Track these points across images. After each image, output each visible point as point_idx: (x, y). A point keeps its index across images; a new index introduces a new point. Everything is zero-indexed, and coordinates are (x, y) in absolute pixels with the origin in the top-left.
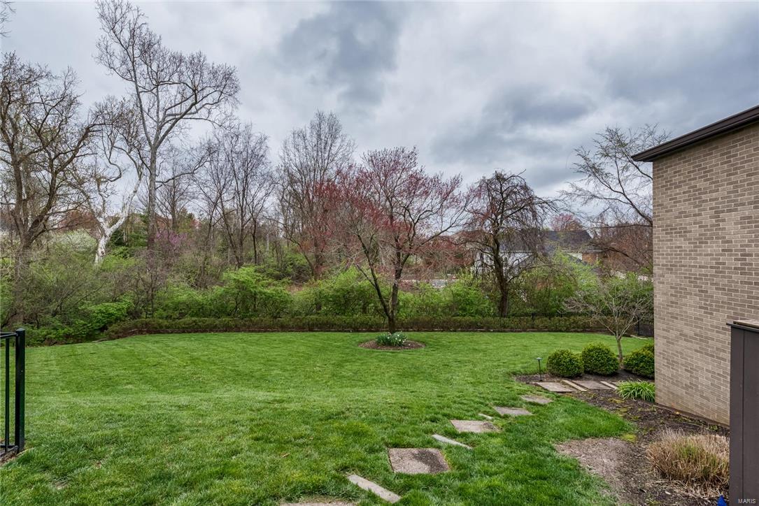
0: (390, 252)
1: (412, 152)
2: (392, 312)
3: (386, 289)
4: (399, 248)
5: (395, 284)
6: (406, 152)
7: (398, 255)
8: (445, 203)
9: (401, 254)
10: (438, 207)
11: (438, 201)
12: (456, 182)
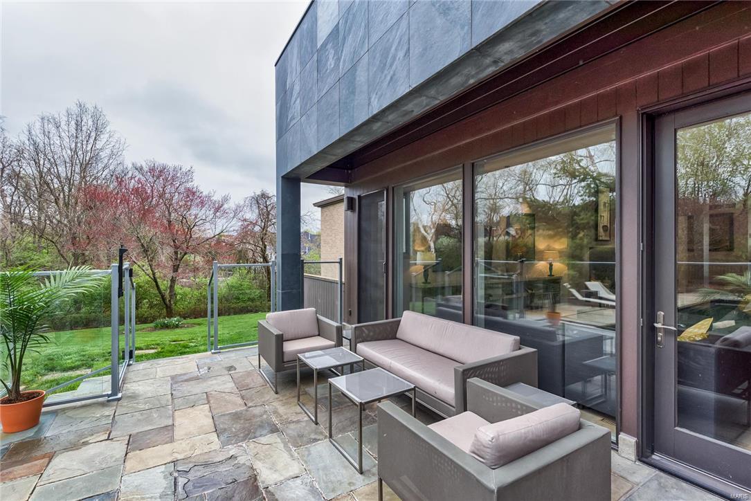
0: (169, 251)
1: (189, 171)
2: (170, 301)
3: (164, 285)
4: (176, 247)
5: (173, 277)
6: (184, 170)
7: (176, 253)
8: (218, 213)
9: (179, 253)
10: (211, 217)
11: (211, 212)
12: (226, 199)
